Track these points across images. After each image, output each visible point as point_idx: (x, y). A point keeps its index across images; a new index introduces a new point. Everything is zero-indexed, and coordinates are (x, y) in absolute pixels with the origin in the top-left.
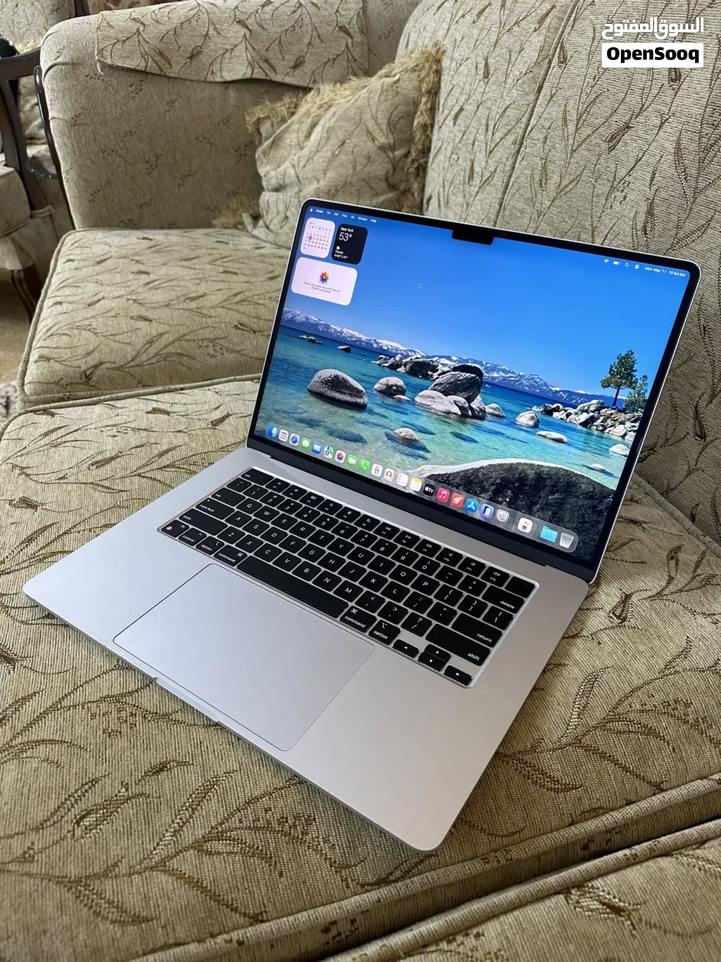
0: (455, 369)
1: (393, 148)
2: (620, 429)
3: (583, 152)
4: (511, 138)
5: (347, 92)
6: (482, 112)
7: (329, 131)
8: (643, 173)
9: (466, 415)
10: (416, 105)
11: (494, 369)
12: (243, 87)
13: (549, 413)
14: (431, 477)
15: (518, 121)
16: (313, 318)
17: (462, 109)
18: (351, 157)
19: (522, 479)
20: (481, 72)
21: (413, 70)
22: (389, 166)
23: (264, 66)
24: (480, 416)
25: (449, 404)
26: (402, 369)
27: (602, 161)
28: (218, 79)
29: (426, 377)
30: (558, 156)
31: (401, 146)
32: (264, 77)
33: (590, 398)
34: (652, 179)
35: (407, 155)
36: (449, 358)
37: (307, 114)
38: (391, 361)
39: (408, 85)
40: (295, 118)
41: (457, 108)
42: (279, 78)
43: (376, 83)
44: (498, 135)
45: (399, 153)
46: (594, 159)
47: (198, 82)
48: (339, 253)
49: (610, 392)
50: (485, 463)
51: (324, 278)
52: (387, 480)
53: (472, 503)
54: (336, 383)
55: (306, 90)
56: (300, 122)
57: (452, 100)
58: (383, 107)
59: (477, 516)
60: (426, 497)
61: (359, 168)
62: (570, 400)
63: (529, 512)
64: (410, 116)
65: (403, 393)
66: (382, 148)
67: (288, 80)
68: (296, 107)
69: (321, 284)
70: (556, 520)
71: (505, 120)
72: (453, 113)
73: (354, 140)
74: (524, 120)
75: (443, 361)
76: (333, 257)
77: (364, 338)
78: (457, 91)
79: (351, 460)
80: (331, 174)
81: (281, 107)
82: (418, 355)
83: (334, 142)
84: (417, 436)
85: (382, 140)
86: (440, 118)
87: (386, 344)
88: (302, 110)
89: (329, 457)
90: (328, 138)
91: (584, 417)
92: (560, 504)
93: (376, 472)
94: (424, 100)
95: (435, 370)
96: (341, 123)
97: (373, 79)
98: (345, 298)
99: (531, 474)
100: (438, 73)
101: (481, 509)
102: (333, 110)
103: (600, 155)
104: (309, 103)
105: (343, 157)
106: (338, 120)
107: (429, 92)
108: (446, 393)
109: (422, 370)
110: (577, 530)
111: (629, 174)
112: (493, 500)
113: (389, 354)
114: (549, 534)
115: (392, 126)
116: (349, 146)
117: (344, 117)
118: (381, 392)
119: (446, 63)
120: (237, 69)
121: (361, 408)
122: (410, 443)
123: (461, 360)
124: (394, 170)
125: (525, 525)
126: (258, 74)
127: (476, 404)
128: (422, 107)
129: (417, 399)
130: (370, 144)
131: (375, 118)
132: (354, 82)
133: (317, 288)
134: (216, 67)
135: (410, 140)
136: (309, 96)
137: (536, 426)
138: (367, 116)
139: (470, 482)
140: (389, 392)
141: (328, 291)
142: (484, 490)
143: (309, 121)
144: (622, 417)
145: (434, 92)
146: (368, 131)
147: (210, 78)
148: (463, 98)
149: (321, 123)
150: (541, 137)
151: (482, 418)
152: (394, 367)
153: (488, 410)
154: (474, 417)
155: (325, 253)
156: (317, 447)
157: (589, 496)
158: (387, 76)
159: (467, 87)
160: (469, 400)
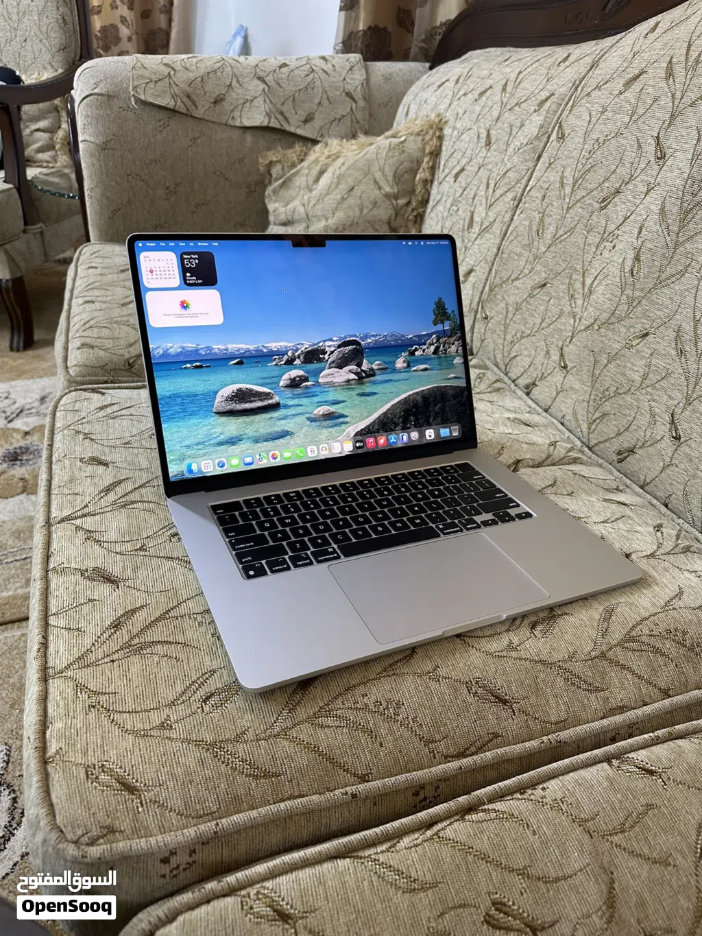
0: (339, 347)
1: (396, 197)
2: (453, 348)
3: (578, 209)
4: (510, 195)
5: (354, 147)
6: (483, 173)
7: (340, 178)
8: (631, 228)
9: (362, 377)
10: (419, 162)
11: (366, 337)
12: (259, 133)
13: (412, 353)
14: (356, 434)
15: (519, 181)
16: (190, 346)
17: (463, 170)
18: (359, 201)
19: (416, 405)
20: (483, 141)
21: (418, 134)
22: (391, 212)
23: (280, 117)
24: (371, 373)
25: (346, 374)
26: (297, 362)
27: (594, 217)
28: (238, 124)
29: (320, 360)
30: (555, 211)
31: (403, 196)
32: (279, 127)
33: (430, 335)
34: (639, 233)
35: (409, 203)
36: (331, 340)
37: (316, 161)
38: (285, 358)
39: (413, 146)
40: (305, 164)
41: (458, 168)
42: (292, 129)
43: (382, 142)
44: (499, 192)
45: (402, 202)
46: (587, 216)
47: (220, 124)
48: (192, 280)
49: (439, 327)
50: (388, 406)
51: (184, 305)
52: (324, 454)
53: (393, 438)
54: (241, 396)
55: (315, 142)
56: (309, 168)
57: (453, 162)
58: (391, 161)
59: (400, 445)
60: (360, 451)
61: (365, 211)
62: (421, 341)
63: (429, 425)
64: (414, 172)
65: (307, 380)
66: (387, 196)
67: (299, 132)
68: (306, 155)
69: (184, 312)
70: (445, 422)
71: (506, 180)
72: (454, 172)
73: (362, 187)
74: (524, 181)
75: (328, 343)
76: (186, 284)
77: (251, 347)
78: (458, 155)
79: (286, 454)
80: (340, 215)
81: (292, 154)
82: (306, 346)
83: (343, 187)
84: (332, 409)
85: (388, 189)
86: (440, 175)
87: (274, 346)
88: (312, 157)
89: (265, 462)
90: (338, 184)
91: (432, 348)
92: (443, 410)
93: (313, 453)
94: (426, 160)
95: (324, 353)
96: (351, 171)
97: (379, 139)
98: (217, 318)
99: (419, 398)
100: (441, 138)
101: (401, 439)
102: (340, 161)
103: (592, 213)
104: (317, 153)
105: (351, 201)
106: (348, 169)
107: (431, 153)
108: (340, 367)
109: (313, 356)
110: (458, 421)
111: (617, 228)
112: (405, 428)
113: (281, 353)
114: (445, 432)
115: (397, 178)
116: (357, 192)
117: (354, 166)
118: (287, 386)
119: (447, 131)
120: (256, 117)
121: (276, 406)
122: (330, 416)
123: (341, 338)
124: (397, 215)
125: (430, 434)
126: (274, 124)
127: (365, 367)
128: (424, 165)
129: (321, 380)
130: (377, 192)
131: (382, 170)
132: (362, 139)
133: (180, 316)
134: (236, 114)
135: (412, 192)
136: (318, 147)
137: (409, 366)
138: (375, 168)
139: (385, 424)
140: (294, 384)
141: (195, 315)
142: (396, 424)
143: (318, 168)
144: (452, 340)
145: (436, 154)
146: (375, 181)
147: (231, 122)
148: (464, 161)
149: (330, 170)
150: (540, 196)
151: (374, 375)
152: (290, 362)
153: (375, 367)
154: (368, 376)
155: (176, 281)
156: (248, 460)
157: (455, 396)
158: (394, 136)
159: (469, 152)
160: (359, 365)
